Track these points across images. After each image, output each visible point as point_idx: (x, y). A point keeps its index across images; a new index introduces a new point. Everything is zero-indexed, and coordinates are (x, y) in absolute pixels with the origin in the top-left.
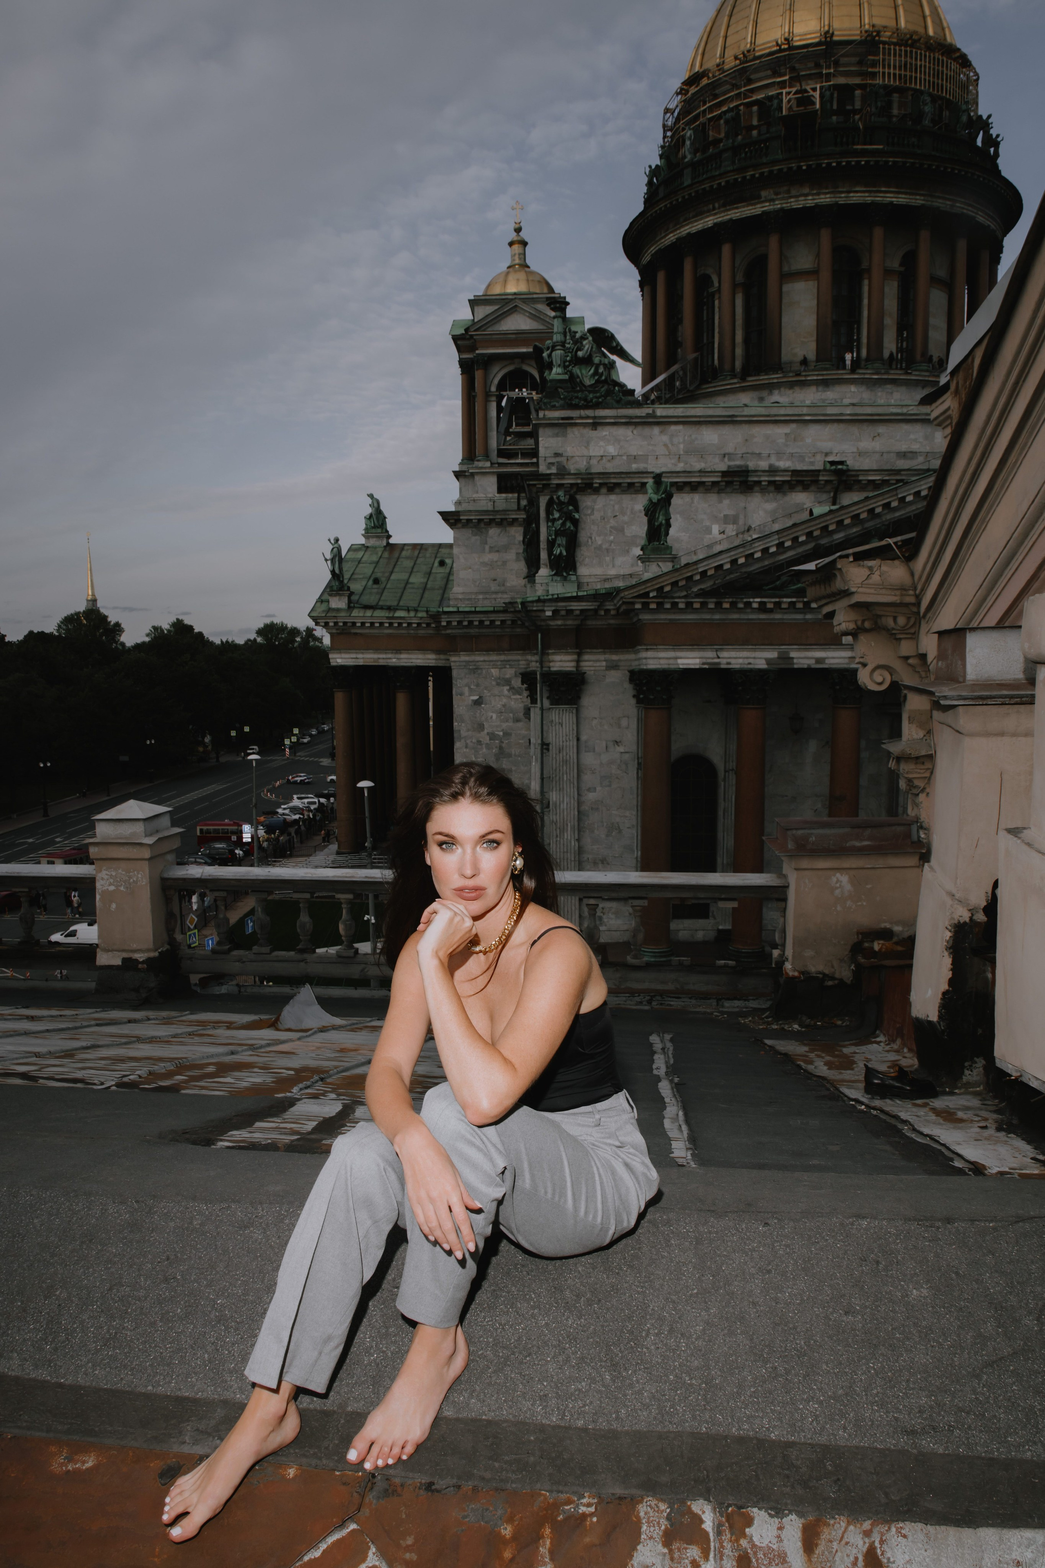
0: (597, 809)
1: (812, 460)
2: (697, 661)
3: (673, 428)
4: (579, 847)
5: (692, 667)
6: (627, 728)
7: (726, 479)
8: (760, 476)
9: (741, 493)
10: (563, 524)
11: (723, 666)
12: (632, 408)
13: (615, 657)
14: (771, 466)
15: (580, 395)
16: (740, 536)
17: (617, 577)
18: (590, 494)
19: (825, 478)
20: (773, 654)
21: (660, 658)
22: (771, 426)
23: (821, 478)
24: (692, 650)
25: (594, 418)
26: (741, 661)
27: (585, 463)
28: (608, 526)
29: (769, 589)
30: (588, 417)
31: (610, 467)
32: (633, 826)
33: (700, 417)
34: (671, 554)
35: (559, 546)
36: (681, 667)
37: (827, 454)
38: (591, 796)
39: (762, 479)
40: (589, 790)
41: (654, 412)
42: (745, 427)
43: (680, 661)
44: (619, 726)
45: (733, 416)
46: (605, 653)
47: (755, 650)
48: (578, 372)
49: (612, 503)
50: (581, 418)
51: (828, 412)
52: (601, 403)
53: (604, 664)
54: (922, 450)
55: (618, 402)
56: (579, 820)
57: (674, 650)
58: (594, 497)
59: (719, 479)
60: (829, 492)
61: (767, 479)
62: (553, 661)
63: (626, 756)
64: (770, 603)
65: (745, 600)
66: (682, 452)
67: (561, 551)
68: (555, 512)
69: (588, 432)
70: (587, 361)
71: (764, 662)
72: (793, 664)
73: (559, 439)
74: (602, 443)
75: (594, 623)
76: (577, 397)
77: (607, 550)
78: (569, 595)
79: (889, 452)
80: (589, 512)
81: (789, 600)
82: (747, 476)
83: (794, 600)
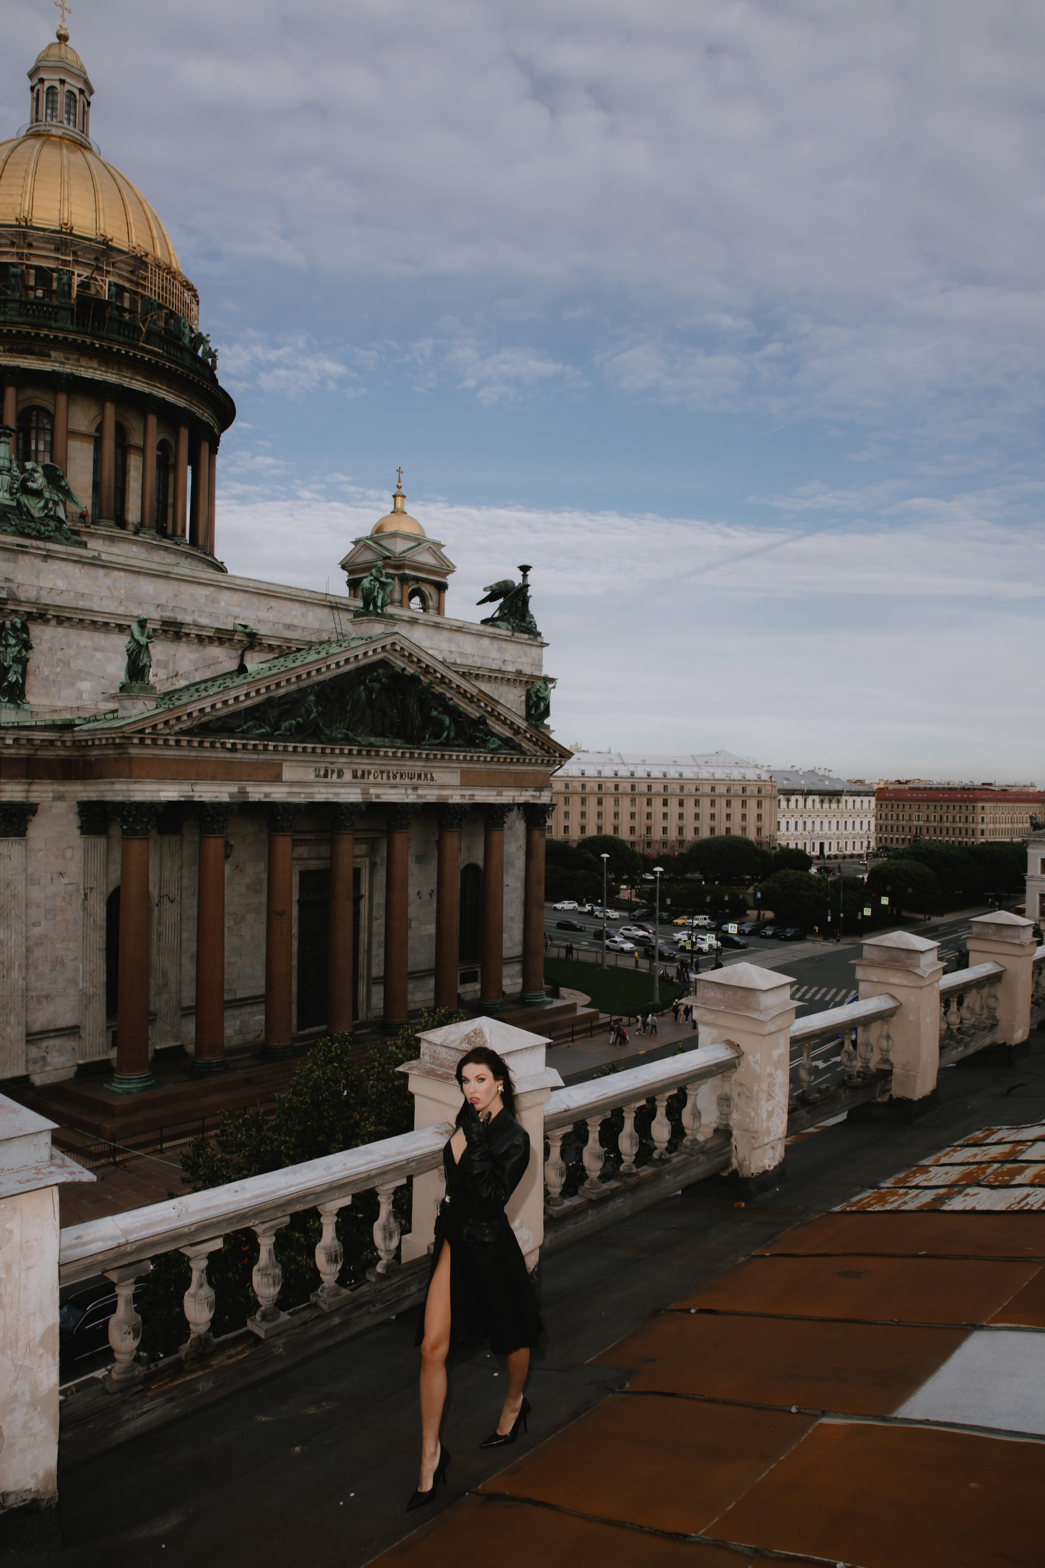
0: (42, 944)
1: (225, 621)
2: (176, 794)
3: (116, 573)
4: (27, 986)
5: (171, 799)
6: (71, 859)
7: (164, 628)
8: (191, 629)
9: (171, 641)
10: (20, 651)
11: (196, 799)
12: (79, 547)
13: (62, 788)
14: (194, 621)
15: (32, 524)
16: (170, 680)
17: (65, 709)
18: (39, 624)
19: (239, 638)
20: (234, 789)
21: (145, 791)
22: (195, 586)
23: (236, 637)
24: (172, 784)
25: (49, 550)
26: (210, 794)
27: (35, 593)
28: (55, 658)
29: (240, 732)
30: (38, 548)
31: (59, 601)
32: (76, 958)
33: (141, 568)
34: (155, 694)
35: (16, 673)
36: (162, 799)
37: (235, 618)
38: (36, 931)
39: (192, 632)
40: (34, 925)
41: (99, 555)
42: (175, 583)
43: (162, 794)
44: (64, 858)
45: (168, 572)
46: (52, 784)
47: (221, 785)
48: (26, 501)
49: (59, 635)
50: (33, 547)
51: (237, 583)
52: (51, 537)
53: (51, 794)
54: (301, 625)
55: (67, 539)
56: (26, 957)
57: (157, 783)
58: (43, 627)
59: (158, 627)
60: (237, 650)
61: (196, 632)
62: (4, 791)
63: (70, 887)
64: (239, 742)
65: (222, 741)
66: (123, 597)
67: (17, 678)
68: (10, 638)
69: (38, 562)
70: (37, 494)
71: (227, 795)
72: (248, 797)
73: (11, 564)
74: (51, 576)
75: (44, 753)
76: (29, 527)
77: (54, 682)
78: (28, 724)
79: (278, 623)
80: (38, 641)
81: (254, 742)
82: (181, 628)
83: (257, 742)
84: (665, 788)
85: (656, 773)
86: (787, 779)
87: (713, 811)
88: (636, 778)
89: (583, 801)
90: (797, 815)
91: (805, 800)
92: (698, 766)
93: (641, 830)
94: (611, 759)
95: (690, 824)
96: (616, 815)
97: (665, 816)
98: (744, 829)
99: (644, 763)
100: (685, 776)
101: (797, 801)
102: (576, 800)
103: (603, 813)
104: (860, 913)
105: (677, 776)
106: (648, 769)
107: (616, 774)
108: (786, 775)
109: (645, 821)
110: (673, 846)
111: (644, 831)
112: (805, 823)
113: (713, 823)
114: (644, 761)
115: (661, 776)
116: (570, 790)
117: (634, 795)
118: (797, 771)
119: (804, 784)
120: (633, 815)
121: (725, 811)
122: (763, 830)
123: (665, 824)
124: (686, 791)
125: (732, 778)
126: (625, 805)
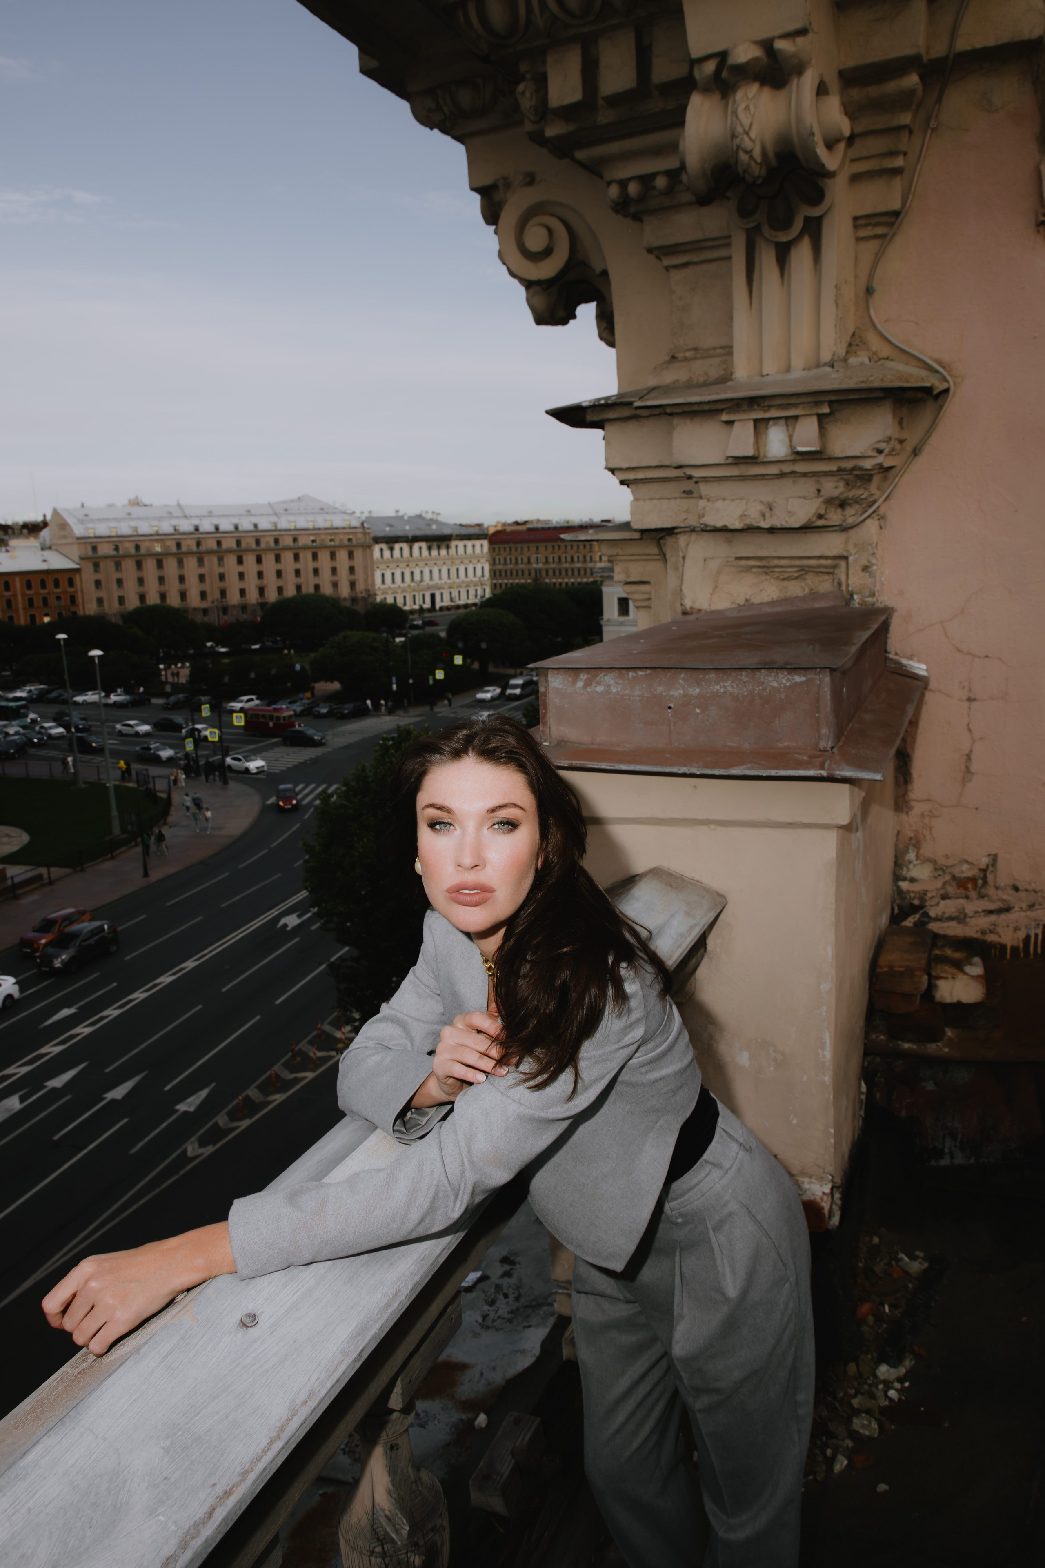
84: (238, 543)
85: (226, 525)
86: (391, 526)
87: (297, 566)
88: (202, 533)
89: (139, 565)
90: (403, 565)
91: (411, 548)
92: (276, 514)
93: (214, 595)
94: (170, 513)
95: (271, 583)
96: (182, 579)
97: (241, 576)
98: (335, 585)
99: (210, 514)
100: (261, 526)
101: (401, 549)
102: (129, 565)
103: (166, 578)
104: (431, 678)
105: (251, 528)
106: (216, 521)
107: (175, 530)
108: (389, 521)
109: (218, 584)
110: (254, 611)
111: (217, 595)
112: (412, 573)
113: (299, 580)
114: (210, 512)
115: (232, 528)
116: (121, 552)
117: (200, 553)
118: (402, 517)
119: (408, 530)
120: (202, 578)
121: (311, 565)
122: (357, 584)
123: (242, 585)
124: (263, 545)
125: (317, 526)
126: (191, 566)
